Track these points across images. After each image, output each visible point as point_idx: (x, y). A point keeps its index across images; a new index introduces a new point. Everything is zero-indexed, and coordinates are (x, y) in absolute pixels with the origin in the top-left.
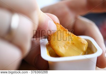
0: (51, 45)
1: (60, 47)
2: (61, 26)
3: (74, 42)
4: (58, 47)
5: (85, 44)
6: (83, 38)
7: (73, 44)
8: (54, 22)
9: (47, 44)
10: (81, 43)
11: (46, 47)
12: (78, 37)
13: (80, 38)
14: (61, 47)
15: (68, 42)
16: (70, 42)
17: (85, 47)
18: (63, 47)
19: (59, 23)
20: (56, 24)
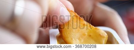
0: (62, 36)
1: (73, 39)
2: (75, 14)
3: (91, 34)
4: (72, 39)
5: (104, 37)
6: (102, 30)
7: (90, 36)
8: (67, 9)
9: (58, 35)
10: (100, 35)
11: (57, 38)
12: (96, 28)
13: (98, 29)
14: (75, 40)
15: (84, 34)
16: (86, 34)
17: (104, 40)
18: (78, 40)
19: (73, 10)
20: (69, 11)
